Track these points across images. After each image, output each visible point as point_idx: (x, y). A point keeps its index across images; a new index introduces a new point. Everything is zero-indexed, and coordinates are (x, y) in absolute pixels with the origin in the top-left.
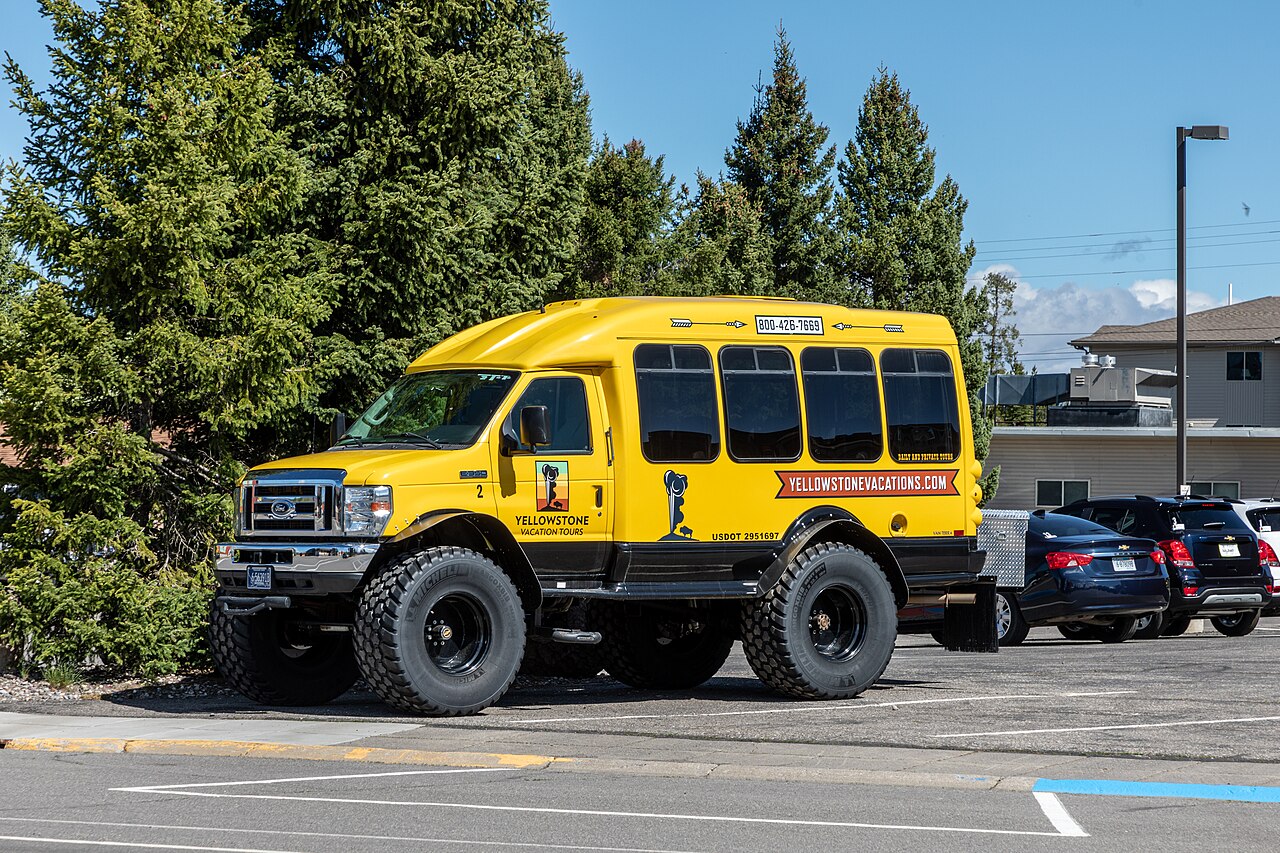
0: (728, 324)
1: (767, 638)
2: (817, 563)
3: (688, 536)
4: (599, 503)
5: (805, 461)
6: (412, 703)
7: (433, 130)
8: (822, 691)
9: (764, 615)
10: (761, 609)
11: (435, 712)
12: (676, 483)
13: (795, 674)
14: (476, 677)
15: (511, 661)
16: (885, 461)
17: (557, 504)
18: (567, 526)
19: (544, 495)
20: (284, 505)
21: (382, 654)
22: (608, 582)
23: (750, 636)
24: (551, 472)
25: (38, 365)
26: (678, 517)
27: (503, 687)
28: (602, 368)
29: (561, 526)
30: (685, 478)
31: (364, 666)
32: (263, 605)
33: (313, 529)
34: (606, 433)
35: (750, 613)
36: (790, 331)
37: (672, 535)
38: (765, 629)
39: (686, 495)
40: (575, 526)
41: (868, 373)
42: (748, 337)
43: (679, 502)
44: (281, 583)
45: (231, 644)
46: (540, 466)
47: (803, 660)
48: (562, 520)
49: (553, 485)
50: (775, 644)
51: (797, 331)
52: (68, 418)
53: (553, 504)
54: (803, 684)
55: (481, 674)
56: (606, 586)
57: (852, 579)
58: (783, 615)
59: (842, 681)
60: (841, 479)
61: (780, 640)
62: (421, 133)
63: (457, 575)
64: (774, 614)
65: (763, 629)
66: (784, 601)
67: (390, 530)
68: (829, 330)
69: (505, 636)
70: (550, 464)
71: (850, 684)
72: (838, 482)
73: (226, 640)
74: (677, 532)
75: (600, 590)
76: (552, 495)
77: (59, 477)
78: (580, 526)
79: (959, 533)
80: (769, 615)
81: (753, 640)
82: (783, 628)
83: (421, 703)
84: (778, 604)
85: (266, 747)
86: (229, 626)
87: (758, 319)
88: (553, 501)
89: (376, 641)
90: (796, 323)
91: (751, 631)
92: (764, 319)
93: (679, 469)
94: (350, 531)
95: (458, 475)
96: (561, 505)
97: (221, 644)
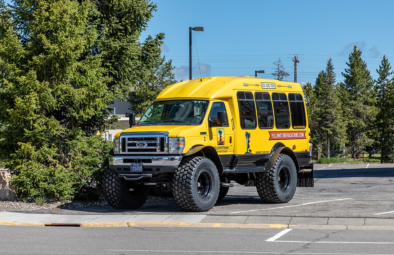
0: (256, 85)
1: (268, 184)
2: (281, 160)
3: (251, 152)
4: (231, 142)
5: (275, 129)
6: (193, 208)
7: (127, 21)
8: (282, 200)
9: (266, 177)
10: (265, 175)
11: (200, 210)
12: (248, 135)
13: (276, 195)
14: (209, 199)
15: (217, 193)
16: (291, 129)
17: (222, 143)
18: (224, 150)
19: (219, 140)
20: (143, 144)
21: (186, 192)
22: (231, 167)
23: (260, 184)
24: (220, 132)
25: (30, 97)
26: (249, 146)
27: (215, 202)
28: (228, 99)
29: (223, 150)
30: (250, 134)
31: (177, 196)
32: (142, 177)
33: (156, 151)
34: (232, 120)
35: (260, 176)
36: (269, 88)
37: (247, 152)
38: (267, 181)
39: (250, 139)
40: (225, 150)
41: (286, 101)
42: (260, 89)
43: (249, 141)
44: (146, 169)
45: (114, 190)
46: (218, 130)
47: (278, 191)
48: (223, 147)
49: (221, 136)
50: (271, 186)
51: (270, 87)
52: (35, 115)
53: (221, 143)
54: (277, 198)
55: (210, 198)
56: (230, 169)
57: (288, 165)
58: (273, 177)
59: (286, 197)
60: (282, 134)
61: (273, 184)
62: (123, 23)
63: (205, 166)
64: (270, 177)
65: (266, 182)
66: (274, 172)
67: (184, 152)
68: (277, 87)
69: (215, 185)
70: (220, 130)
71: (288, 198)
72: (281, 135)
73: (112, 188)
74: (248, 151)
75: (229, 170)
76: (221, 140)
77: (30, 135)
78: (227, 150)
79: (306, 150)
80: (269, 177)
81: (262, 185)
82: (273, 181)
83: (197, 207)
84: (272, 173)
85: (182, 224)
86: (114, 184)
87: (262, 83)
88: (221, 142)
89: (183, 188)
90: (270, 85)
91: (261, 182)
92: (263, 83)
93: (249, 131)
94: (171, 152)
95: (200, 134)
96: (223, 143)
97: (109, 189)
